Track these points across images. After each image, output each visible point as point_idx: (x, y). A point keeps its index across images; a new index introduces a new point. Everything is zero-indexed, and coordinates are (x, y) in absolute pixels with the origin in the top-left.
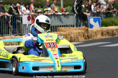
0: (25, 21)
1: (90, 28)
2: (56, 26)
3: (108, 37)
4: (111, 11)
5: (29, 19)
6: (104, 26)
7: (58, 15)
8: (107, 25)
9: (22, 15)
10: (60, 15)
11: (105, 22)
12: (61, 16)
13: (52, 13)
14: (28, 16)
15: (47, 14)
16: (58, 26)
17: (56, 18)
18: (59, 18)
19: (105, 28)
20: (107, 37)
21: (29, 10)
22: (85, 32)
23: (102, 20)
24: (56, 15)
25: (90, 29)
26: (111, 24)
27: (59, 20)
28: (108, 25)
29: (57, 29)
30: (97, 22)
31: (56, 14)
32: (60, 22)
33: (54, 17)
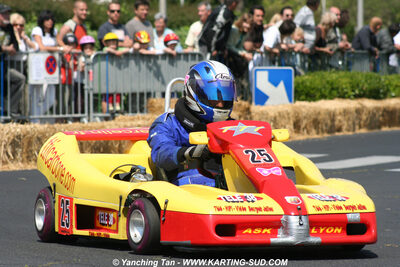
0: (38, 73)
1: (257, 103)
2: (142, 94)
3: (316, 136)
4: (326, 49)
5: (50, 65)
6: (303, 100)
7: (150, 57)
8: (314, 96)
9: (27, 54)
10: (155, 57)
11: (306, 87)
12: (160, 62)
13: (131, 50)
14: (48, 55)
15: (112, 51)
16: (149, 94)
17: (143, 65)
18: (155, 68)
19: (306, 107)
20: (314, 135)
21: (52, 35)
22: (240, 117)
23: (298, 77)
24: (142, 55)
25: (255, 108)
26: (327, 93)
27: (152, 74)
28: (318, 95)
29: (145, 106)
30: (282, 85)
31: (144, 51)
32: (156, 80)
33: (137, 63)
